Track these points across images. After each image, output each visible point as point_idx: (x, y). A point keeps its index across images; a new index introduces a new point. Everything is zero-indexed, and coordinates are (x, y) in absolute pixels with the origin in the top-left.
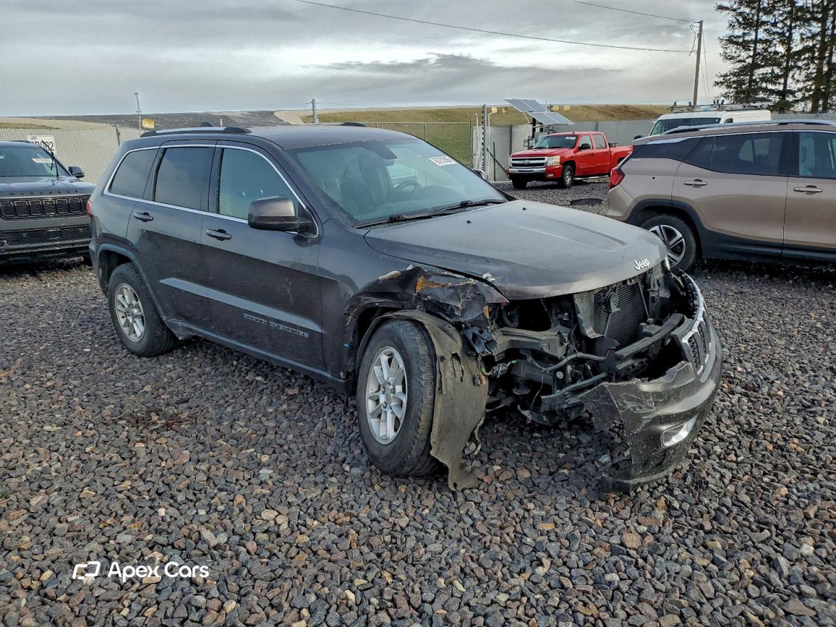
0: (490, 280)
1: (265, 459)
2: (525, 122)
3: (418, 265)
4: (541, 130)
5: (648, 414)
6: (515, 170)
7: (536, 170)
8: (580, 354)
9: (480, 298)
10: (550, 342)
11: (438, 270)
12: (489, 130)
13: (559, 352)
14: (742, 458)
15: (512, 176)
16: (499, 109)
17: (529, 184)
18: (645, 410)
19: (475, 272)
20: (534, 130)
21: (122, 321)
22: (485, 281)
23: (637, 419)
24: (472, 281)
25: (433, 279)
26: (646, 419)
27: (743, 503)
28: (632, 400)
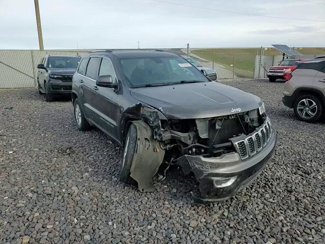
0: (162, 110)
1: (90, 170)
2: (280, 54)
3: (141, 103)
4: (287, 58)
5: (205, 171)
6: (271, 74)
7: (279, 74)
8: (198, 144)
9: (157, 117)
10: (185, 137)
11: (147, 105)
12: (263, 57)
13: (189, 142)
14: (276, 201)
15: (269, 76)
16: (268, 49)
17: (277, 80)
18: (204, 169)
19: (157, 107)
20: (284, 58)
21: (77, 117)
22: (160, 110)
23: (202, 172)
24: (156, 110)
25: (145, 108)
26: (205, 174)
27: (257, 219)
28: (198, 164)
